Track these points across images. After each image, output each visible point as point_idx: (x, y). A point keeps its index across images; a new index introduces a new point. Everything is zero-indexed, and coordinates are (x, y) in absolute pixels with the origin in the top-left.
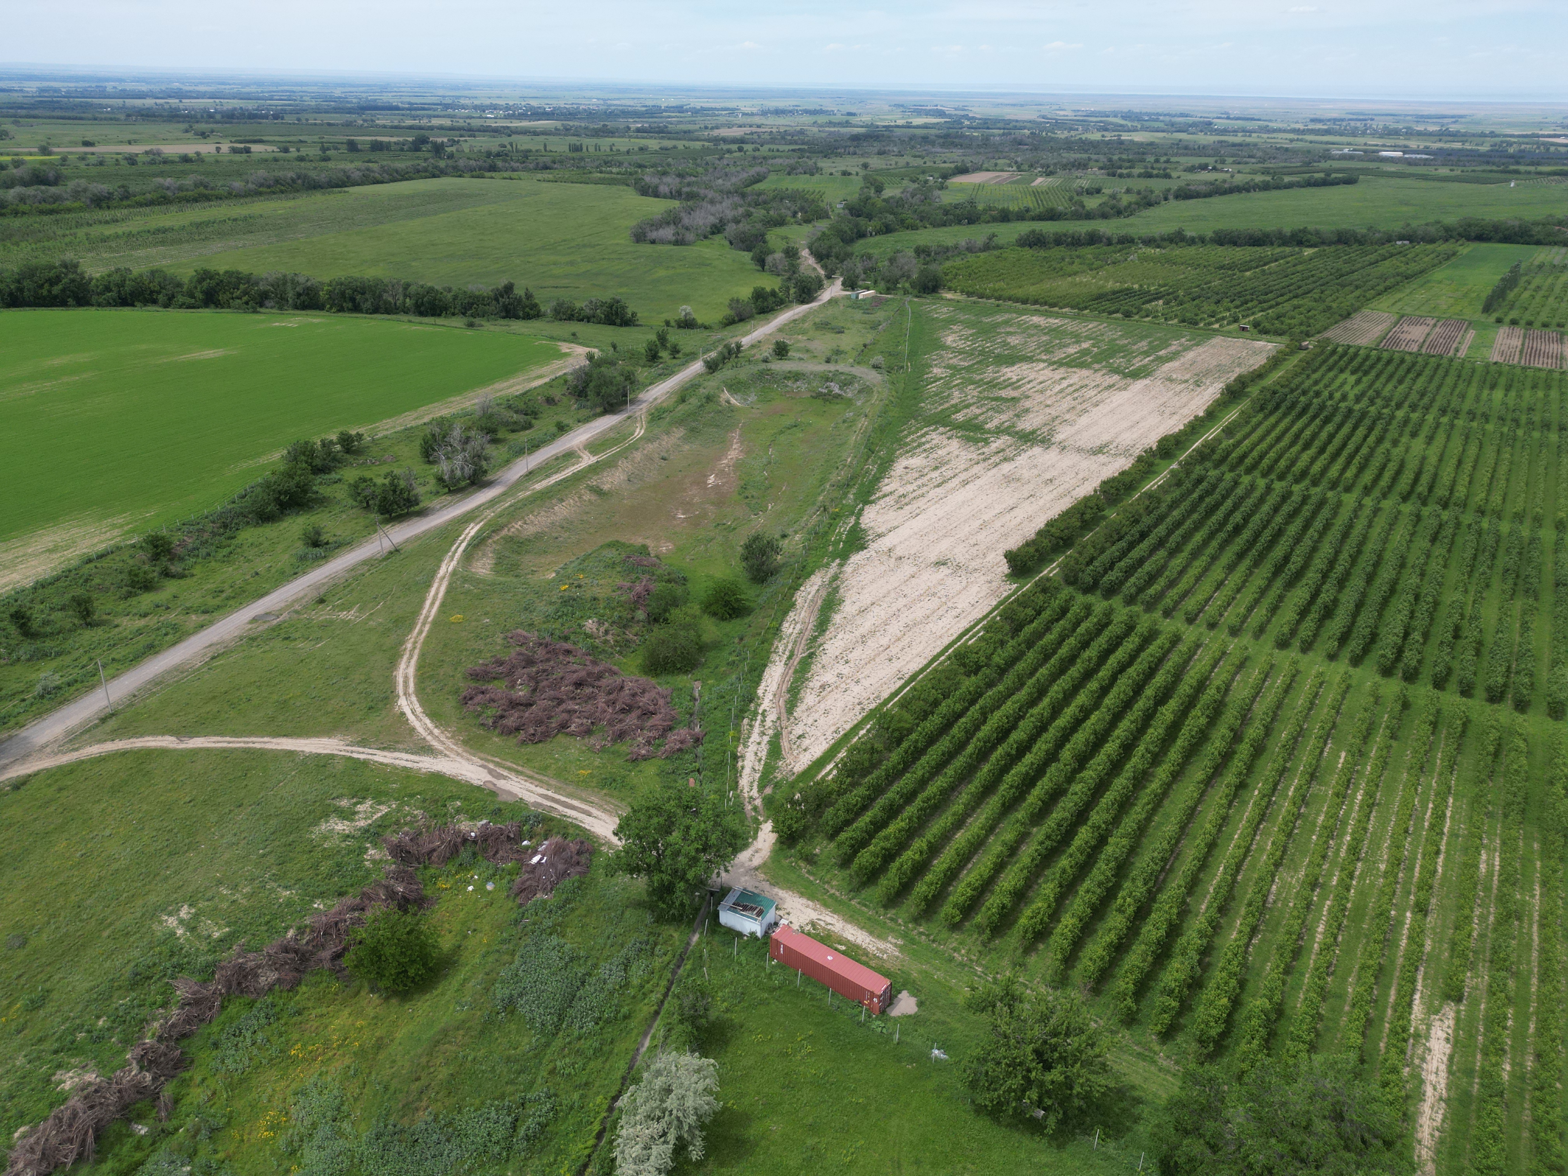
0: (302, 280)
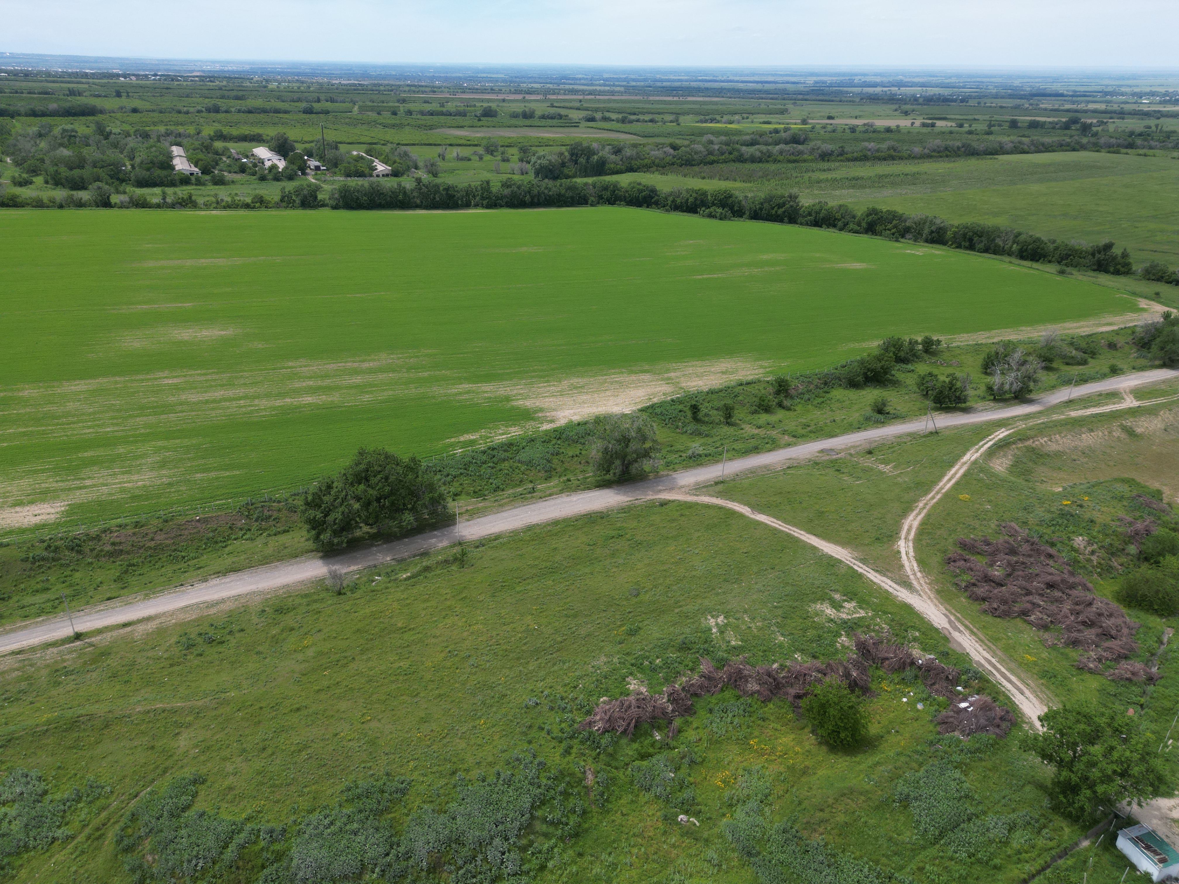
0: (938, 221)
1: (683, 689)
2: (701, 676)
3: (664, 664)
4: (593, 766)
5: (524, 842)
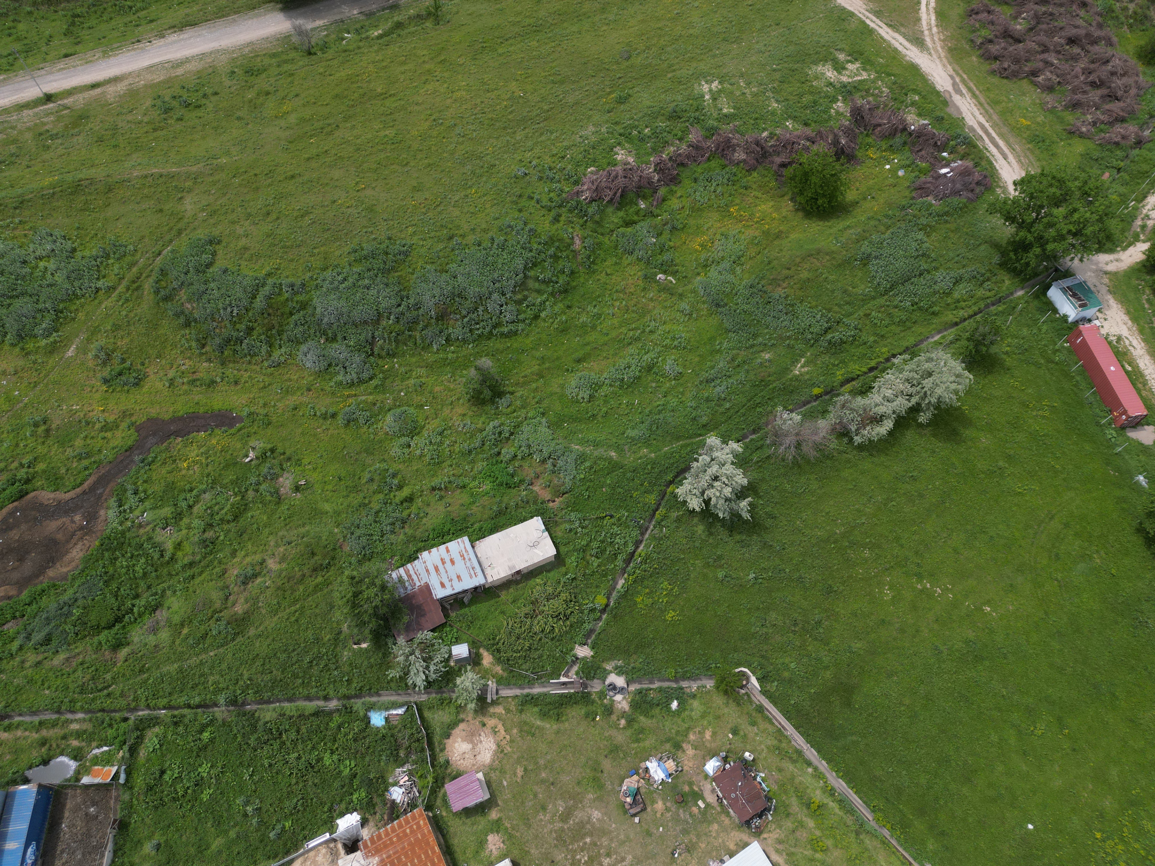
1: (671, 159)
2: (689, 146)
3: (653, 134)
4: (581, 233)
5: (519, 296)
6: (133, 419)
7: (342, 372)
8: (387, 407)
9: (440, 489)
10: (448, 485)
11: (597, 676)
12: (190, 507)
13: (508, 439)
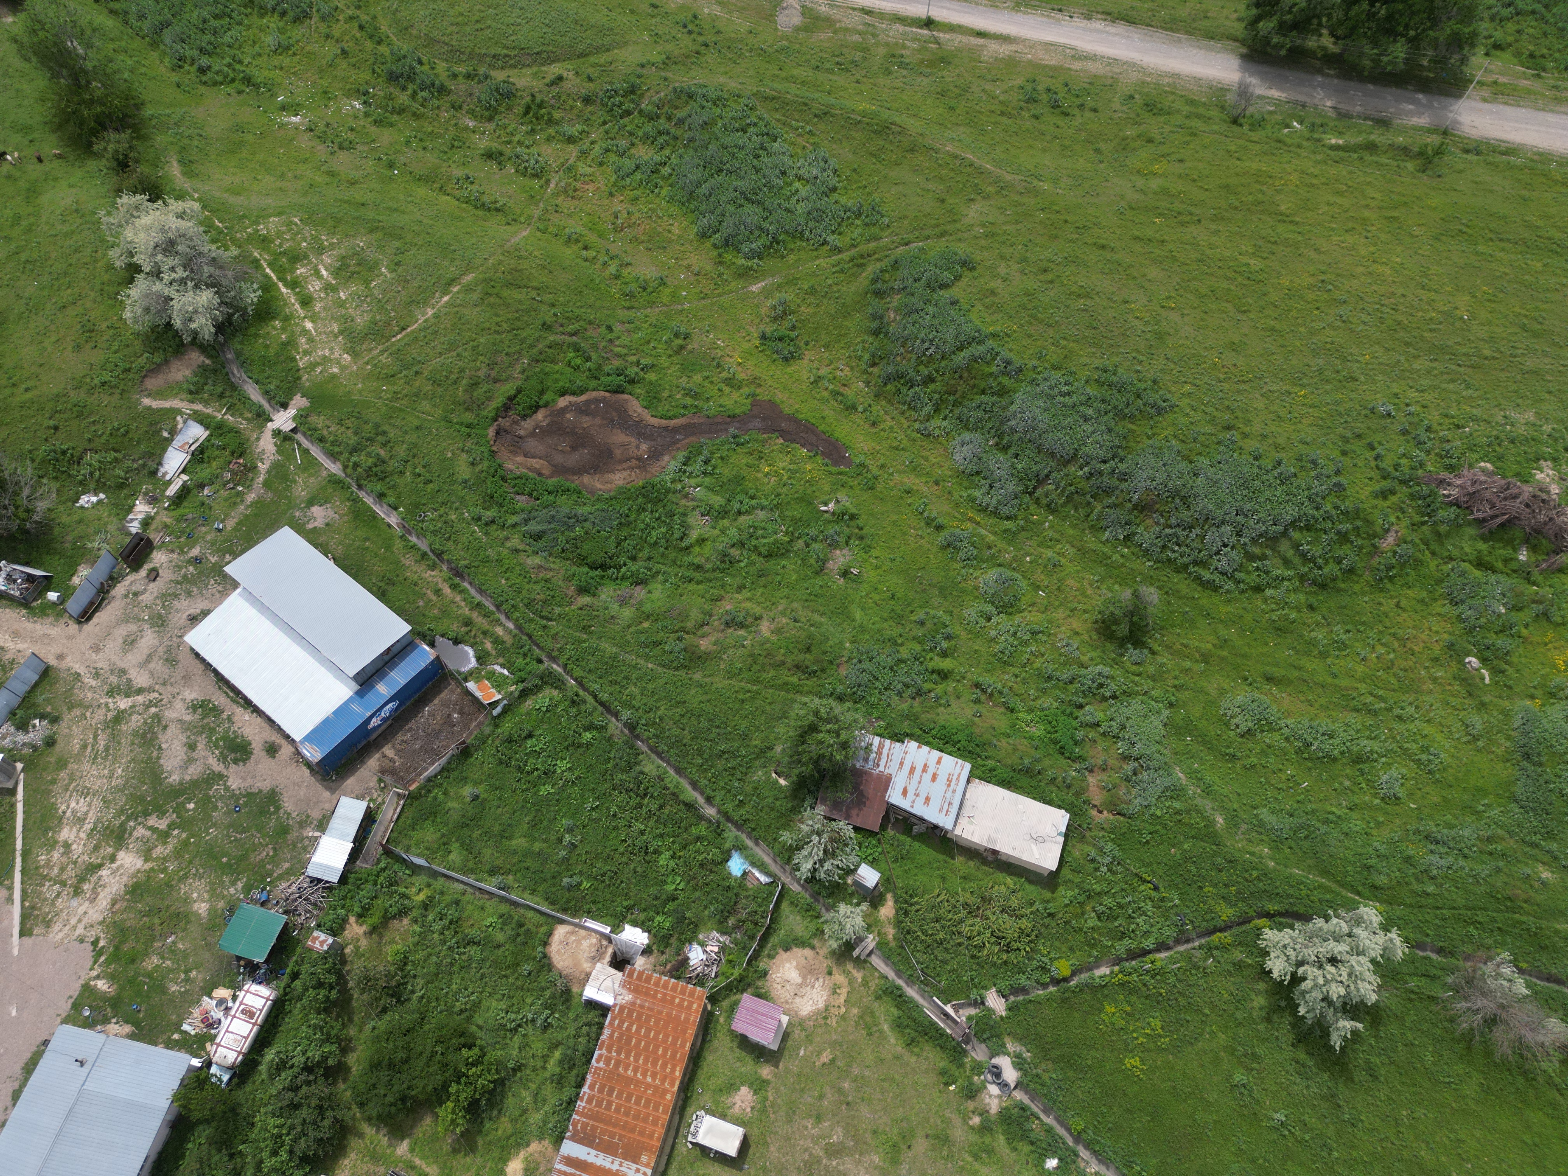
5: (1257, 550)
6: (758, 391)
7: (983, 490)
8: (1001, 560)
9: (984, 691)
10: (996, 695)
11: (990, 1044)
12: (739, 513)
13: (1104, 699)
